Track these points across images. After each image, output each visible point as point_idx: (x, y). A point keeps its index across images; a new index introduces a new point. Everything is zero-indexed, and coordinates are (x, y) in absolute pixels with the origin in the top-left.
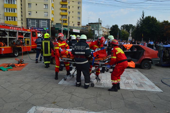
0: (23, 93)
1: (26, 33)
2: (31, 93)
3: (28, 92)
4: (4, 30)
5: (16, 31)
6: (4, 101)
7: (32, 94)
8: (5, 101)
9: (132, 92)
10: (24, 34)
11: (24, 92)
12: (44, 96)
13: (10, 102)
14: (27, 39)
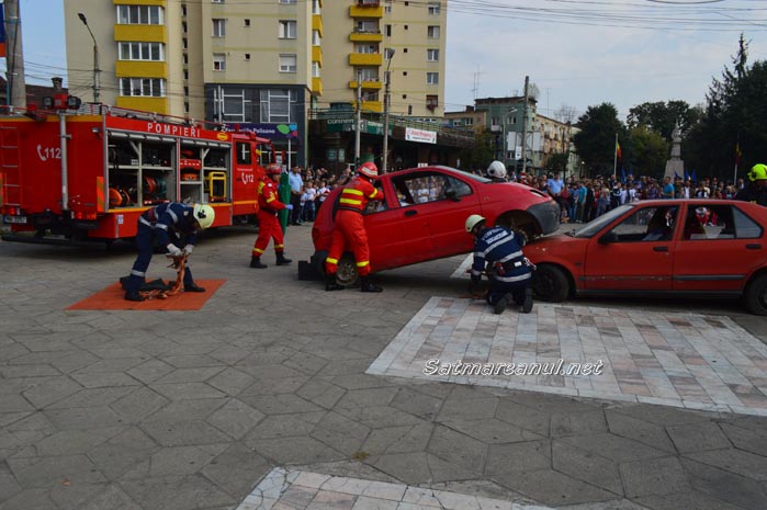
0: (221, 408)
1: (212, 149)
2: (255, 408)
3: (241, 403)
4: (125, 135)
5: (173, 140)
6: (151, 438)
7: (262, 416)
8: (154, 440)
9: (718, 422)
10: (204, 155)
11: (226, 407)
12: (313, 427)
13: (176, 446)
14: (214, 175)
